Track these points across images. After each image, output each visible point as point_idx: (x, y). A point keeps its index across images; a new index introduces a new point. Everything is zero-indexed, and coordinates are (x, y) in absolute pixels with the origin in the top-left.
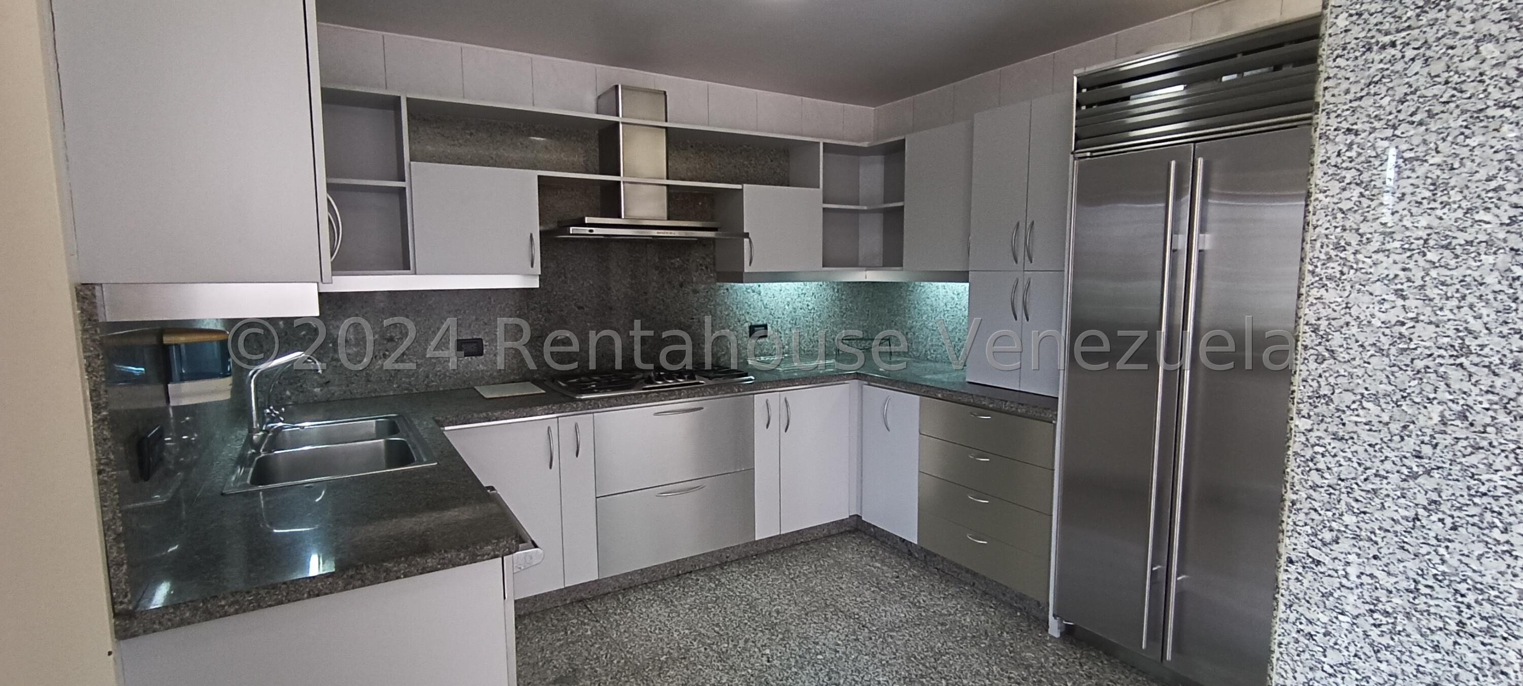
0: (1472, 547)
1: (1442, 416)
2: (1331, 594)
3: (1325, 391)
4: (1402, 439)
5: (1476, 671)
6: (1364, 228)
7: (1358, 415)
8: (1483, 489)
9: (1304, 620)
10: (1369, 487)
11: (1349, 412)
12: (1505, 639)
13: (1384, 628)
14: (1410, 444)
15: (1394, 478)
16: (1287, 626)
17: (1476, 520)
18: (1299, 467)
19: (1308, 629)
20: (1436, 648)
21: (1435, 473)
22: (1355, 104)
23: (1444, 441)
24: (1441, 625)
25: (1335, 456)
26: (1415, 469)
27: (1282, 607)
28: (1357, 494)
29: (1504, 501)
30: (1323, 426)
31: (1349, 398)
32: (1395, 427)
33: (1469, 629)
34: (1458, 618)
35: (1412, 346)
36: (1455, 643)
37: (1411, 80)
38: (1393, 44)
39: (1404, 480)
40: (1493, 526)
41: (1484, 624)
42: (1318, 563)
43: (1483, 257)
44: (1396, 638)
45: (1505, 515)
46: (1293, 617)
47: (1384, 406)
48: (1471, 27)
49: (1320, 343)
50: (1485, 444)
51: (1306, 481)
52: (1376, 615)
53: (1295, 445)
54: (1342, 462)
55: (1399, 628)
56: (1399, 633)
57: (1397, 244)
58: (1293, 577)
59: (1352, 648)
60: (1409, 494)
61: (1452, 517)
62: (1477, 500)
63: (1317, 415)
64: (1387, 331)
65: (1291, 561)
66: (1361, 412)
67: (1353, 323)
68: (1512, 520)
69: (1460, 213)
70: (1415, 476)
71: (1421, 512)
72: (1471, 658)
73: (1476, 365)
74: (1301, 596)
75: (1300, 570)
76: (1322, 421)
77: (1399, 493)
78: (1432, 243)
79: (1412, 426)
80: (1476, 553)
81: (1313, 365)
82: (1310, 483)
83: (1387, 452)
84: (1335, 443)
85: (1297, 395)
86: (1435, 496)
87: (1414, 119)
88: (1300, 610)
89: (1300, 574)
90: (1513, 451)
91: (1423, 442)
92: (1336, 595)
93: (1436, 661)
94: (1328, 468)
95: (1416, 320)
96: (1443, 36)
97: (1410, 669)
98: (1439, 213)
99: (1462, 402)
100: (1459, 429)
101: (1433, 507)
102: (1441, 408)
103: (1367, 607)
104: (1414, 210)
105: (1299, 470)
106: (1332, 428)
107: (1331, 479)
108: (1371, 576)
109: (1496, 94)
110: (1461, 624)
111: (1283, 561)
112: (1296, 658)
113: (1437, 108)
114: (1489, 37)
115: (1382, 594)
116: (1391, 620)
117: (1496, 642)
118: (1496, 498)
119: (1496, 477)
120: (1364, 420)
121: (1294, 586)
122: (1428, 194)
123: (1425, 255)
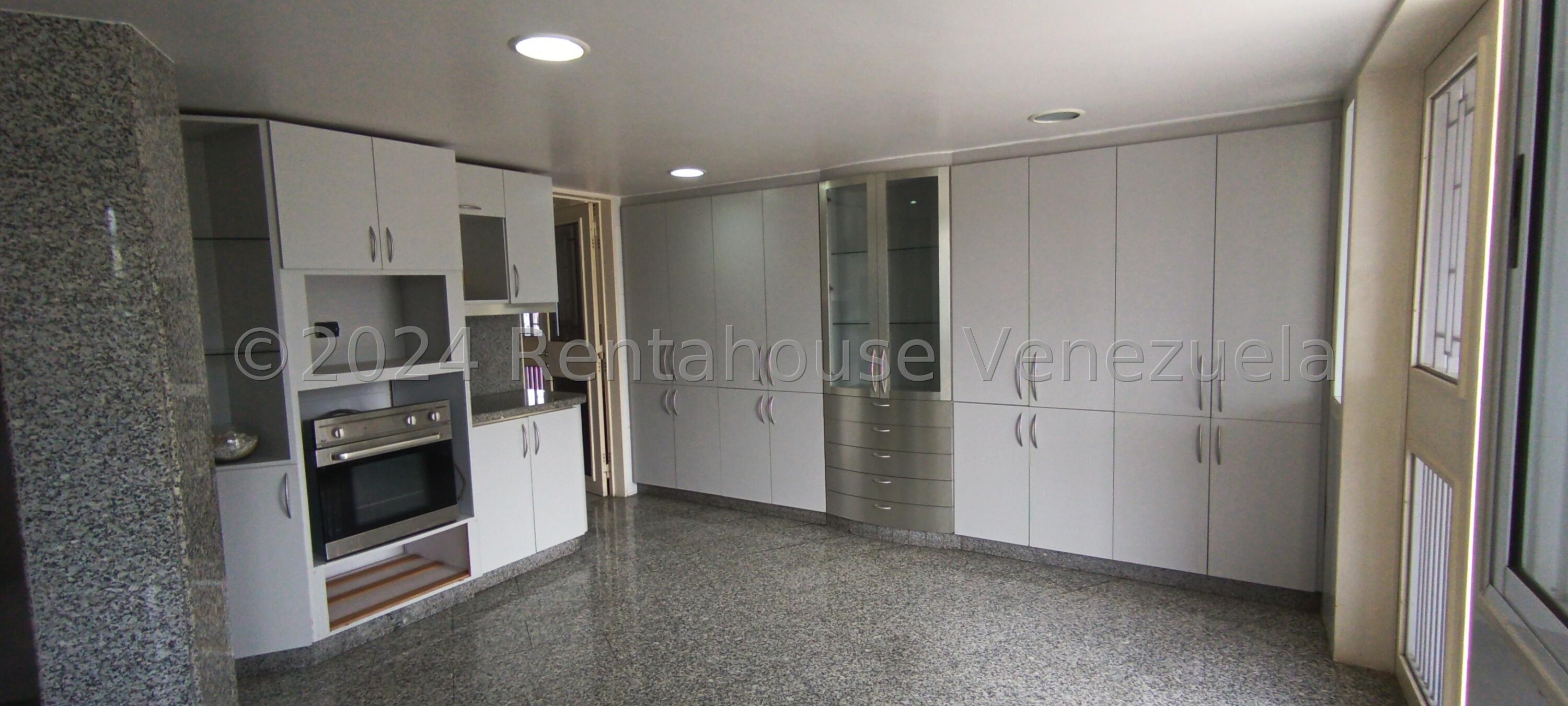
0: (138, 468)
1: (106, 398)
2: (63, 530)
3: (30, 397)
4: (87, 417)
7: (56, 409)
9: (47, 556)
12: (164, 511)
13: (101, 536)
17: (136, 453)
19: (50, 560)
21: (111, 433)
26: (99, 433)
30: (33, 422)
36: (141, 525)
38: (27, 176)
39: (93, 442)
40: (145, 453)
42: (49, 513)
43: (108, 307)
51: (29, 461)
52: (94, 530)
58: (33, 530)
60: (98, 450)
62: (135, 441)
63: (28, 414)
65: (29, 520)
72: (150, 529)
73: (119, 366)
75: (38, 523)
78: (78, 299)
80: (140, 472)
82: (32, 462)
84: (46, 431)
87: (50, 223)
89: (38, 526)
92: (66, 529)
102: (104, 395)
103: (88, 528)
107: (45, 454)
111: (23, 522)
114: (84, 184)
116: (103, 529)
119: (141, 426)
121: (36, 536)
123: (75, 306)
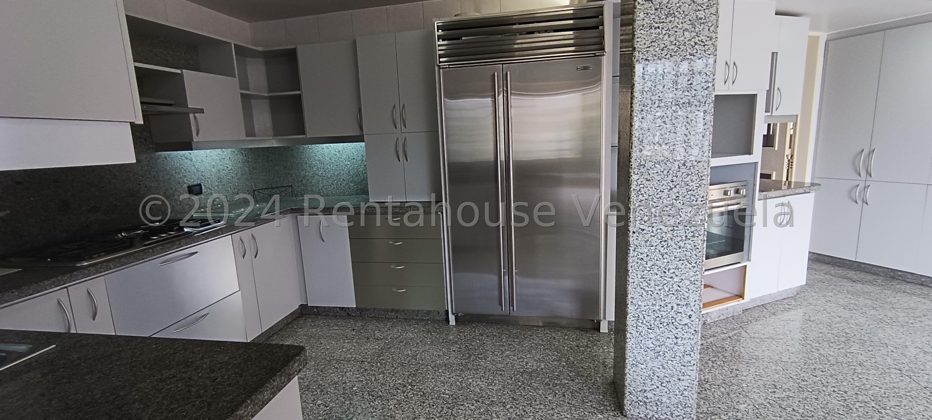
2: (648, 240)
3: (643, 163)
4: (668, 176)
5: (691, 251)
6: (653, 98)
8: (690, 189)
9: (639, 254)
10: (658, 196)
11: (651, 170)
14: (670, 177)
15: (666, 191)
16: (634, 258)
18: (635, 195)
19: (640, 257)
20: (680, 248)
21: (677, 186)
22: (648, 49)
23: (679, 174)
24: (680, 239)
25: (647, 187)
26: (672, 186)
27: (632, 251)
28: (655, 200)
29: (696, 191)
31: (651, 164)
32: (665, 172)
33: (688, 237)
34: (685, 235)
35: (669, 142)
37: (665, 42)
38: (659, 28)
39: (669, 191)
40: (693, 200)
41: (692, 234)
42: (643, 230)
44: (668, 249)
45: (696, 196)
46: (636, 254)
47: (662, 165)
48: (681, 25)
49: (640, 144)
50: (690, 173)
51: (638, 199)
52: (662, 243)
53: (633, 186)
54: (650, 189)
55: (669, 245)
56: (669, 247)
57: (663, 104)
58: (635, 238)
59: (655, 258)
60: (670, 196)
61: (682, 200)
62: (689, 193)
63: (640, 173)
64: (662, 137)
65: (634, 232)
66: (655, 169)
67: (651, 135)
68: (698, 196)
69: (681, 92)
70: (672, 189)
71: (674, 201)
74: (638, 245)
75: (637, 235)
76: (642, 175)
77: (667, 196)
79: (670, 171)
81: (638, 153)
83: (663, 182)
84: (648, 182)
85: (633, 166)
86: (677, 195)
88: (638, 250)
90: (697, 174)
91: (673, 176)
92: (650, 240)
93: (680, 252)
94: (645, 193)
95: (670, 132)
96: (674, 27)
97: (673, 258)
98: (675, 92)
99: (684, 160)
100: (683, 169)
101: (677, 199)
104: (668, 91)
105: (635, 196)
106: (646, 177)
107: (646, 196)
108: (660, 229)
109: (689, 51)
110: (686, 236)
111: (631, 234)
112: (638, 269)
113: (673, 54)
115: (664, 235)
117: (695, 239)
118: (694, 191)
120: (656, 172)
122: (672, 85)
